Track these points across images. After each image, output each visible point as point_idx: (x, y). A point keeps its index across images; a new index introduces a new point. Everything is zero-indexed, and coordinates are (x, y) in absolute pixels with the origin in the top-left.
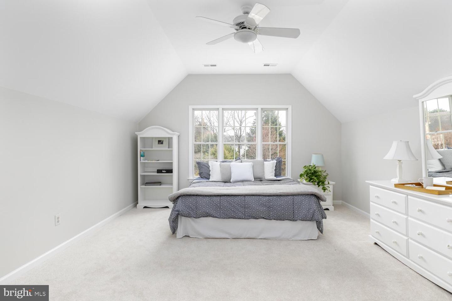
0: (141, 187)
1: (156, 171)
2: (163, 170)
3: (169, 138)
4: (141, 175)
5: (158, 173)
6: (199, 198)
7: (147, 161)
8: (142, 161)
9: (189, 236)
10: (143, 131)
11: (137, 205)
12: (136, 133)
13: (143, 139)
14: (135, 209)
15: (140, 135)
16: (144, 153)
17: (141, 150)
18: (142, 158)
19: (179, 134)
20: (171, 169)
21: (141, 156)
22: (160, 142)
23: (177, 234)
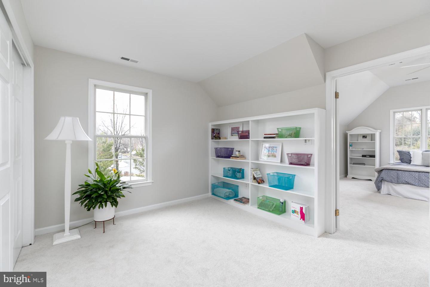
0: (350, 166)
1: (362, 156)
2: (367, 155)
3: (371, 134)
4: (350, 158)
5: (362, 157)
6: (399, 172)
7: (354, 149)
8: (351, 149)
9: (390, 195)
10: (352, 130)
11: (347, 176)
12: (347, 132)
13: (351, 135)
14: (346, 178)
15: (349, 133)
16: (352, 144)
17: (350, 142)
18: (350, 147)
19: (380, 131)
20: (374, 155)
21: (350, 146)
22: (364, 137)
23: (381, 192)
